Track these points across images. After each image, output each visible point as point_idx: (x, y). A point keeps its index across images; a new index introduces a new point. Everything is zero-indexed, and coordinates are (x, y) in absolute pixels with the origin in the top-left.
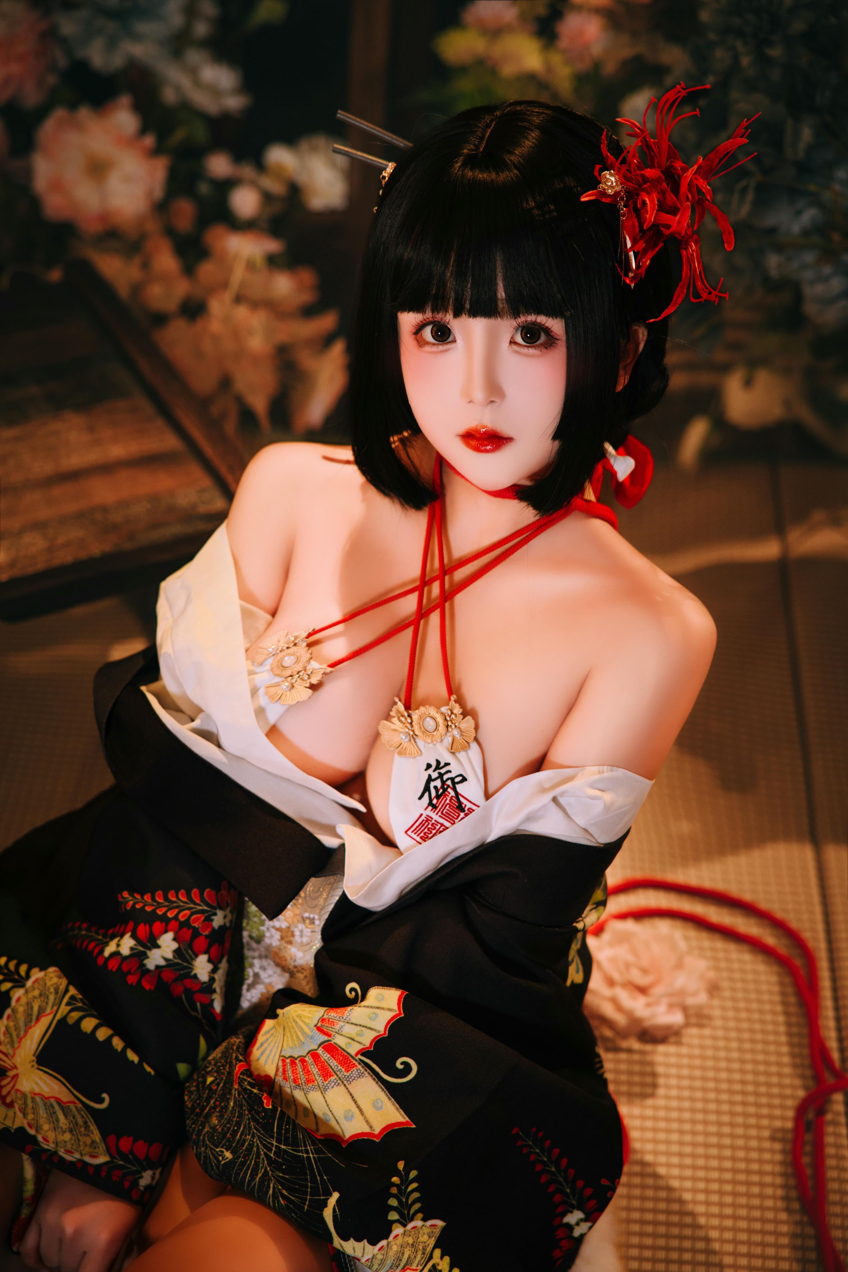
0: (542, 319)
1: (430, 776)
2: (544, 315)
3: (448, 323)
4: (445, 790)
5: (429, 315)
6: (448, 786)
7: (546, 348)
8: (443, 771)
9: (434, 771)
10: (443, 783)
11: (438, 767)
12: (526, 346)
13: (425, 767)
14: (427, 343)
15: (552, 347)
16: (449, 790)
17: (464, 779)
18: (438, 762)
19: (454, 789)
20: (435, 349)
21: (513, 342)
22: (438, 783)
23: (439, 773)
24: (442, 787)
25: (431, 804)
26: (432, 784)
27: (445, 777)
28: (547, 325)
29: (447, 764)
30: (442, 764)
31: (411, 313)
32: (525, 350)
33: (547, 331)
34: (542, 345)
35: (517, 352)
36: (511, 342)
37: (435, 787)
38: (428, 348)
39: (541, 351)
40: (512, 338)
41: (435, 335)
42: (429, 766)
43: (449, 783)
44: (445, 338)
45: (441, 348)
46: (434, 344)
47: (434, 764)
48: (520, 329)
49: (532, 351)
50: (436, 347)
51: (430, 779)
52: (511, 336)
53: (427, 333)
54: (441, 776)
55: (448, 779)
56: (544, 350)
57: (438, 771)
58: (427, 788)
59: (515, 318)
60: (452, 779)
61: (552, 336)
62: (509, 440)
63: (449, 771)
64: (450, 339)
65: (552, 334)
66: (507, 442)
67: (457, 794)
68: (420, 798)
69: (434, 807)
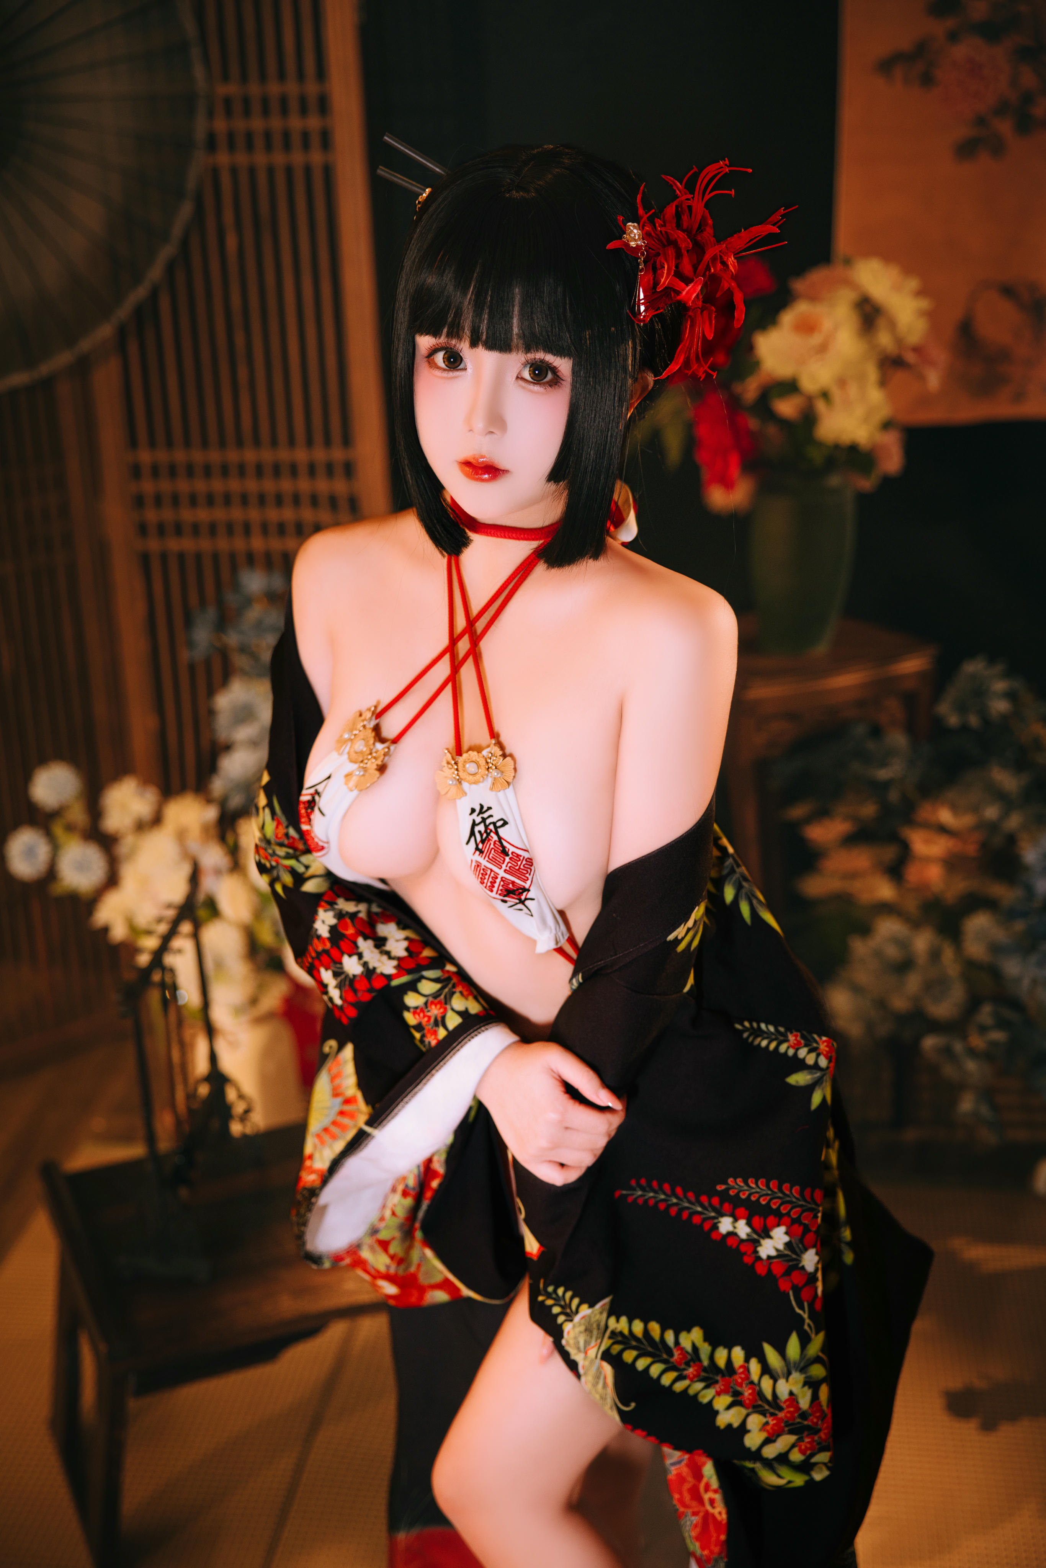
0: (550, 358)
1: (474, 821)
2: (552, 354)
3: (461, 351)
4: (488, 834)
5: (442, 340)
6: (491, 831)
7: (551, 386)
8: (485, 815)
9: (478, 815)
10: (486, 827)
11: (481, 812)
12: (532, 382)
13: (470, 811)
14: (439, 368)
15: (557, 386)
16: (492, 834)
17: (505, 823)
18: (482, 807)
19: (497, 833)
20: (445, 374)
21: (519, 378)
22: (481, 828)
23: (483, 818)
24: (486, 831)
25: (477, 849)
26: (477, 829)
27: (488, 822)
28: (555, 364)
29: (489, 808)
30: (485, 809)
31: (427, 337)
32: (531, 387)
33: (554, 370)
34: (547, 382)
35: (523, 388)
36: (517, 378)
37: (480, 832)
38: (438, 373)
39: (546, 389)
40: (519, 373)
41: (447, 359)
42: (473, 811)
43: (491, 827)
44: (456, 365)
45: (451, 374)
46: (444, 370)
47: (478, 809)
48: (529, 366)
49: (536, 388)
50: (447, 372)
51: (474, 824)
52: (518, 372)
53: (439, 358)
54: (484, 820)
55: (490, 824)
56: (549, 389)
57: (481, 815)
58: (472, 833)
59: (526, 353)
60: (494, 824)
61: (558, 376)
62: (505, 472)
63: (491, 816)
64: (461, 366)
65: (558, 374)
66: (503, 473)
67: (500, 838)
68: (468, 843)
69: (481, 852)
